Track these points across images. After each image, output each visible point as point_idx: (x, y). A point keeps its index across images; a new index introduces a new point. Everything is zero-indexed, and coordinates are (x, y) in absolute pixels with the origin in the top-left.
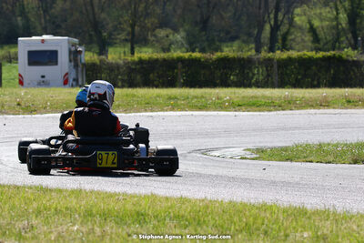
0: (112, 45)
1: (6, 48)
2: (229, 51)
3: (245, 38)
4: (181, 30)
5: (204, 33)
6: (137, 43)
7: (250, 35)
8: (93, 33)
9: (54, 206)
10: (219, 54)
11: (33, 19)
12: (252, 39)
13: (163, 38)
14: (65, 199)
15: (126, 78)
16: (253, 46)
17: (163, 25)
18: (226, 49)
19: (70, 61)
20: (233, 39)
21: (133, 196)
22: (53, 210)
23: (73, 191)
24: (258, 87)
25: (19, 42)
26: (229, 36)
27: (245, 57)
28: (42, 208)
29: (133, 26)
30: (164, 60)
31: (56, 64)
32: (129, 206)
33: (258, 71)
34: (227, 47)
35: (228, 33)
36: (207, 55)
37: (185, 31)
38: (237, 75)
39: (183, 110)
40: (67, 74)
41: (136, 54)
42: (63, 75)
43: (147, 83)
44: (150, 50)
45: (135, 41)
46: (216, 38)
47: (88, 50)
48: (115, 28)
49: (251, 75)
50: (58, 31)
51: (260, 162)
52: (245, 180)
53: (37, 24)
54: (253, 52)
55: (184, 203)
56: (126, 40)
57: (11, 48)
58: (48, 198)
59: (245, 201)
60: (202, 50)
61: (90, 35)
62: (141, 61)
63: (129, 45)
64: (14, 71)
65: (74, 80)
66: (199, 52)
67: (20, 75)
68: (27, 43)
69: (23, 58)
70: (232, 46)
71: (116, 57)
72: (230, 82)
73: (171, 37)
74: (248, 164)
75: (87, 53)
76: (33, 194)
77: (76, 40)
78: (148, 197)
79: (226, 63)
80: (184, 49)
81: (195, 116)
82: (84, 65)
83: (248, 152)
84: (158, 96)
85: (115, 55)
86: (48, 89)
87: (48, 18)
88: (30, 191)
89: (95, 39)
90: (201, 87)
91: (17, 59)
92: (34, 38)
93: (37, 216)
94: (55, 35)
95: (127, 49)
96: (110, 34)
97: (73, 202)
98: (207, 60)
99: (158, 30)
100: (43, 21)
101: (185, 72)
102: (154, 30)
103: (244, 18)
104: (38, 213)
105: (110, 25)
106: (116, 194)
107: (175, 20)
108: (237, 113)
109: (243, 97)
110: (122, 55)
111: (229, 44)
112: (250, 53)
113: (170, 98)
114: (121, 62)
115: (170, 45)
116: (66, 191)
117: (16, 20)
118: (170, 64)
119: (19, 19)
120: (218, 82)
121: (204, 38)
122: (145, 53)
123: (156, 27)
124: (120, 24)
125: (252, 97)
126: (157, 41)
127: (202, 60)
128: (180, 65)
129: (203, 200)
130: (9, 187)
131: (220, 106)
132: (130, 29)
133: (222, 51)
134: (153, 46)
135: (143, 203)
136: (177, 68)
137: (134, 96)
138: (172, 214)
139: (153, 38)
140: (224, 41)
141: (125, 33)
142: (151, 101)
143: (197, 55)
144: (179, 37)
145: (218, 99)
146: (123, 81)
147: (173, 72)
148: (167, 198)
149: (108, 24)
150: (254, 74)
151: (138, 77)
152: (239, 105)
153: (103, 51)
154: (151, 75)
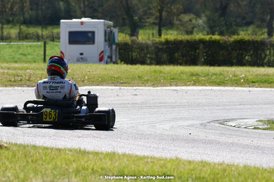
0: (142, 27)
1: (50, 28)
2: (245, 34)
3: (259, 23)
4: (203, 15)
5: (223, 18)
6: (164, 26)
7: (263, 20)
8: (126, 17)
9: (91, 166)
10: (235, 37)
11: (74, 4)
12: (265, 24)
13: (187, 22)
14: (101, 161)
15: (154, 56)
16: (266, 30)
17: (187, 10)
18: (242, 33)
19: (106, 41)
20: (248, 24)
21: (160, 159)
22: (90, 170)
23: (107, 154)
24: (270, 66)
25: (61, 24)
26: (244, 21)
27: (259, 40)
28: (81, 168)
29: (160, 11)
30: (188, 41)
31: (93, 43)
32: (156, 168)
33: (270, 52)
34: (243, 31)
35: (244, 18)
36: (225, 38)
37: (206, 16)
38: (251, 56)
39: (203, 85)
40: (102, 52)
41: (163, 36)
42: (99, 53)
43: (172, 61)
44: (175, 33)
45: (162, 24)
46: (233, 23)
47: (121, 31)
48: (145, 13)
49: (263, 55)
50: (96, 14)
51: (271, 132)
52: (257, 148)
53: (77, 8)
54: (266, 36)
55: (204, 167)
56: (154, 24)
57: (54, 28)
58: (86, 159)
59: (258, 165)
60: (221, 34)
61: (123, 19)
62: (167, 42)
63: (157, 28)
64: (56, 48)
65: (108, 57)
66: (219, 35)
67: (61, 52)
68: (68, 25)
69: (64, 37)
70: (247, 30)
71: (145, 37)
72: (245, 61)
73: (194, 21)
74: (260, 134)
75: (120, 34)
76: (73, 156)
77: (111, 23)
78: (173, 160)
79: (242, 44)
80: (205, 32)
81: (215, 91)
82: (118, 45)
83: (260, 123)
84: (182, 73)
85: (145, 36)
86: (86, 65)
87: (86, 3)
88: (70, 153)
89: (127, 22)
90: (219, 65)
91: (59, 38)
92: (74, 20)
93: (76, 175)
94: (92, 18)
95: (156, 32)
96: (140, 19)
97: (108, 164)
98: (225, 42)
99: (182, 15)
100: (82, 5)
101: (206, 52)
102: (179, 15)
103: (259, 6)
104: (77, 172)
105: (141, 10)
106: (144, 157)
107: (198, 6)
108: (250, 89)
109: (257, 75)
110: (151, 36)
111: (245, 28)
112: (263, 37)
113: (192, 75)
114: (150, 42)
115: (193, 28)
116: (102, 153)
117: (59, 4)
118: (193, 45)
119: (61, 3)
120: (234, 61)
121: (223, 23)
122: (171, 35)
123: (181, 13)
124: (150, 9)
125: (264, 75)
126: (182, 25)
127: (221, 42)
128: (201, 46)
129: (221, 164)
130: (52, 149)
131: (237, 82)
132: (158, 14)
133: (238, 34)
134: (177, 29)
135: (169, 165)
136: (199, 49)
137: (161, 72)
138: (194, 176)
139: (178, 22)
140: (241, 26)
141: (153, 17)
142: (176, 76)
143: (216, 37)
144: (200, 22)
145: (235, 76)
146: (151, 59)
147: (196, 52)
148: (190, 162)
149: (139, 9)
150: (266, 55)
151: (165, 56)
152: (253, 82)
153: (134, 33)
154: (176, 54)
